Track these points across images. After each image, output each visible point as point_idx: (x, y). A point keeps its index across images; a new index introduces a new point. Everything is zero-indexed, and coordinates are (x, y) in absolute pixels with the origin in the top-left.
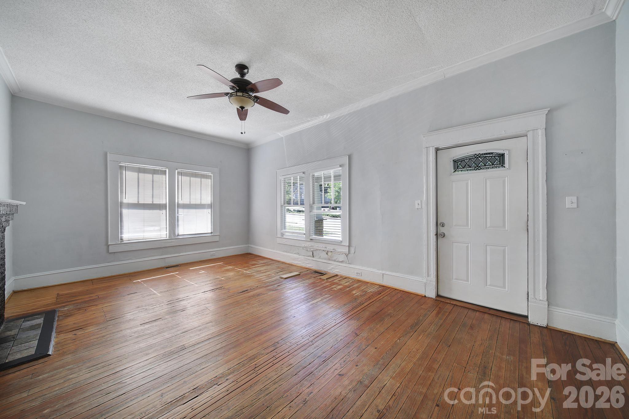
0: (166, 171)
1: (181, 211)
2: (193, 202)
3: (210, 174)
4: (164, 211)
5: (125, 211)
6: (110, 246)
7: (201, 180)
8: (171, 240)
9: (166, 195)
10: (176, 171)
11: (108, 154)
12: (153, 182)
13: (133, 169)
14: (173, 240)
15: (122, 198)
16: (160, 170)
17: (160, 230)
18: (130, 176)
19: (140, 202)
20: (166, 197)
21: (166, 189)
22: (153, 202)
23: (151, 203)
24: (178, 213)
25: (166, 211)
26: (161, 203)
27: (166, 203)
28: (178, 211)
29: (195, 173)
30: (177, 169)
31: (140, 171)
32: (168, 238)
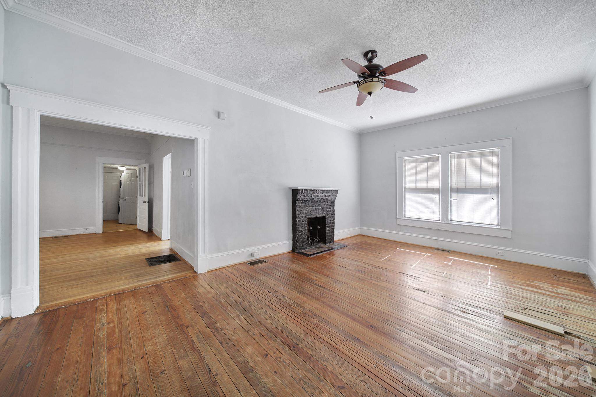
0: (439, 156)
1: (454, 195)
2: (469, 186)
3: (495, 149)
4: (437, 196)
5: (407, 195)
6: (398, 220)
7: (481, 159)
8: (443, 224)
9: (439, 180)
10: (449, 155)
11: (397, 153)
12: (427, 169)
13: (412, 162)
14: (445, 225)
15: (405, 185)
16: (434, 157)
17: (433, 213)
18: (410, 167)
19: (417, 188)
20: (439, 182)
21: (439, 175)
22: (427, 187)
23: (426, 188)
24: (451, 197)
25: (439, 196)
26: (434, 187)
27: (439, 188)
28: (451, 195)
29: (472, 152)
30: (450, 153)
31: (417, 161)
32: (440, 222)
